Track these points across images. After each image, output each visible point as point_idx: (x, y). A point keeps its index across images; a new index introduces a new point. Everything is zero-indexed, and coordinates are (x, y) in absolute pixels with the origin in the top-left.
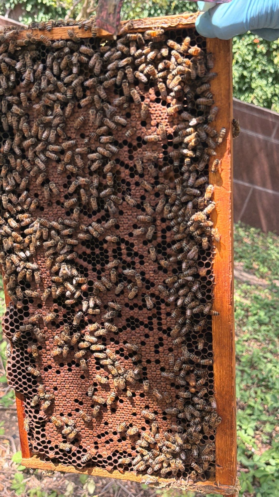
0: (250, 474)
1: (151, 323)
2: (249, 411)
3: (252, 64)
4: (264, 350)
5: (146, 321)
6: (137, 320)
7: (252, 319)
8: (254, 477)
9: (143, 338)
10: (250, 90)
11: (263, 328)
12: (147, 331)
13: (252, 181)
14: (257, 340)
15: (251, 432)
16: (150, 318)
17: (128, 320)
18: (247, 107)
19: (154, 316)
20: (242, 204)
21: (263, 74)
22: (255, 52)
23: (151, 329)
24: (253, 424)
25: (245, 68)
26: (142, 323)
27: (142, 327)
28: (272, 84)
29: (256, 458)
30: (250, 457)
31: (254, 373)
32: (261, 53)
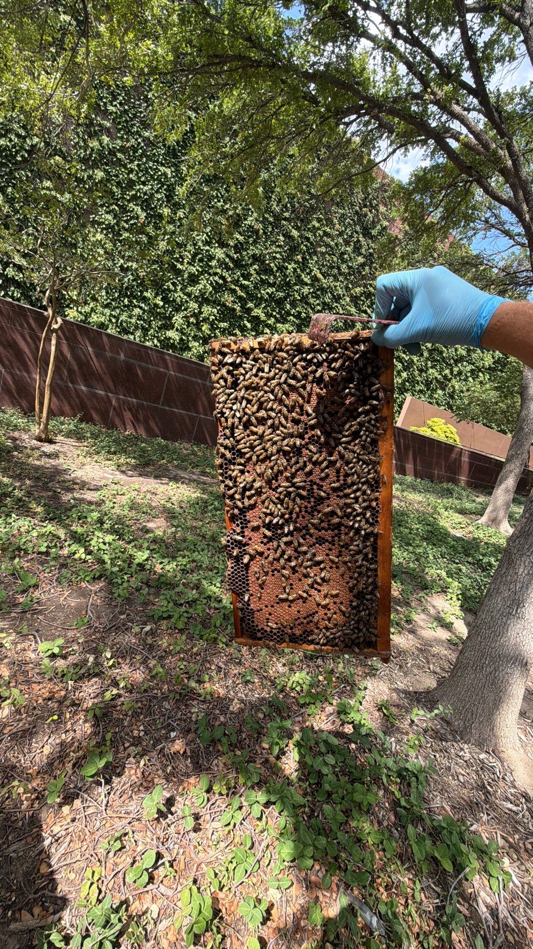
0: (222, 613)
1: (333, 541)
2: (215, 571)
3: (188, 331)
4: (221, 528)
5: (330, 539)
6: (323, 539)
7: (210, 508)
8: (224, 614)
9: (327, 552)
10: (190, 349)
11: (218, 512)
12: (330, 546)
13: (198, 412)
14: (215, 522)
15: (218, 585)
16: (333, 537)
17: (316, 539)
18: (188, 361)
19: (336, 535)
20: (193, 429)
21: (195, 338)
22: (188, 322)
23: (334, 545)
24: (219, 579)
25: (183, 334)
26: (327, 541)
27: (327, 544)
28: (203, 345)
29: (224, 601)
30: (220, 601)
31: (216, 544)
32: (193, 323)
